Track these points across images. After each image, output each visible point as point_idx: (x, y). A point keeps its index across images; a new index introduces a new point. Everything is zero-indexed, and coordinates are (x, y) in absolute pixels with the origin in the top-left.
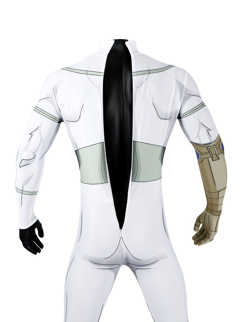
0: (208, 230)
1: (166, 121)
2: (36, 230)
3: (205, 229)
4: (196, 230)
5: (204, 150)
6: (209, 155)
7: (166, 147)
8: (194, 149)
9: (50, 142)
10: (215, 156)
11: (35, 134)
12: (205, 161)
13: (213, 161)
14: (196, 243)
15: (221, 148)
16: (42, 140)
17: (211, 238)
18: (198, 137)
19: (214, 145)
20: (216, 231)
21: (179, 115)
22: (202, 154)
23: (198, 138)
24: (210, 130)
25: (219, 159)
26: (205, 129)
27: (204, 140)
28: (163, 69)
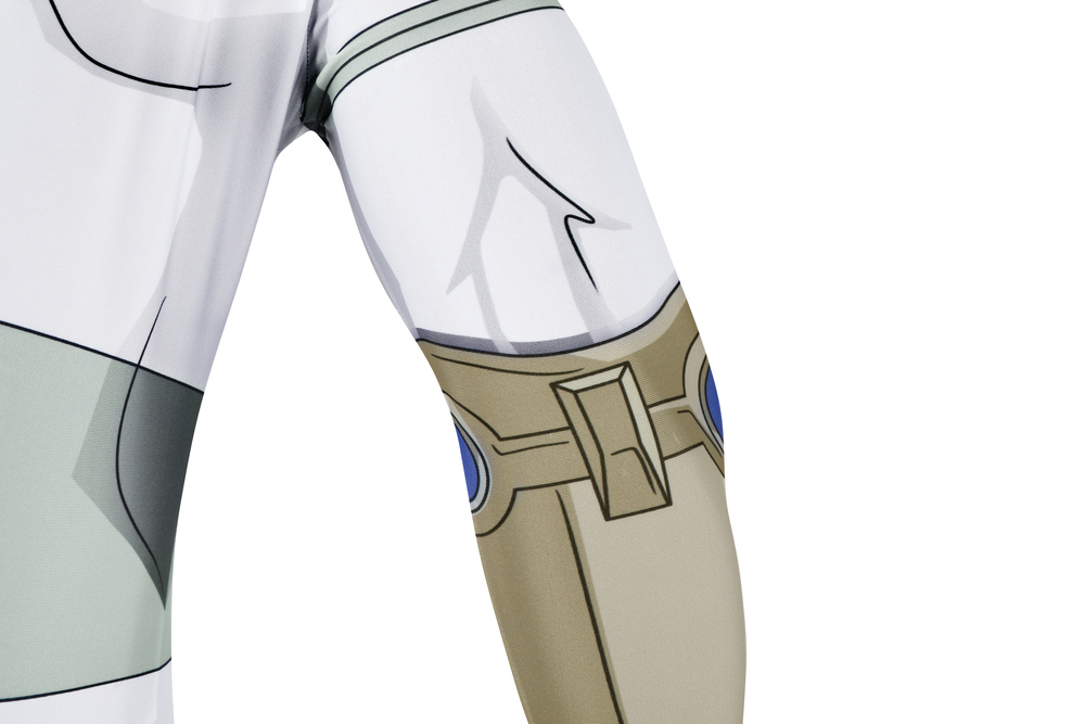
1: (158, 98)
5: (528, 406)
6: (565, 460)
10: (625, 476)
12: (536, 511)
13: (607, 517)
15: (693, 401)
18: (468, 280)
19: (626, 365)
21: (310, 70)
22: (504, 446)
23: (468, 285)
24: (592, 222)
25: (669, 502)
26: (542, 208)
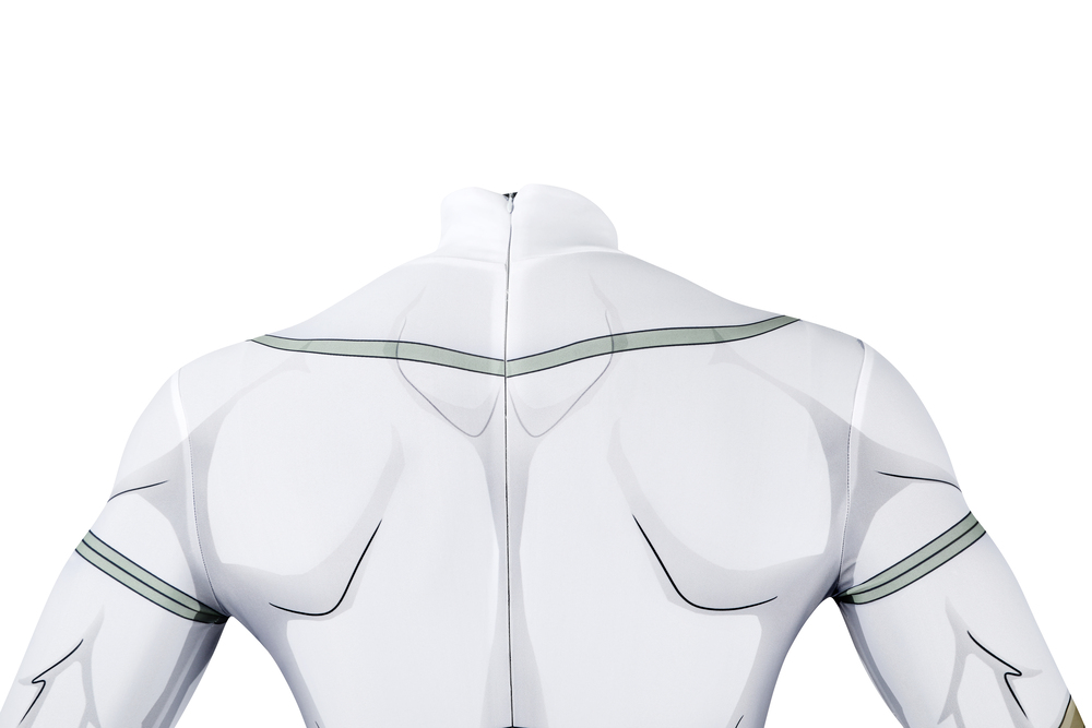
11: (58, 680)
18: (952, 717)
26: (991, 671)
28: (717, 335)
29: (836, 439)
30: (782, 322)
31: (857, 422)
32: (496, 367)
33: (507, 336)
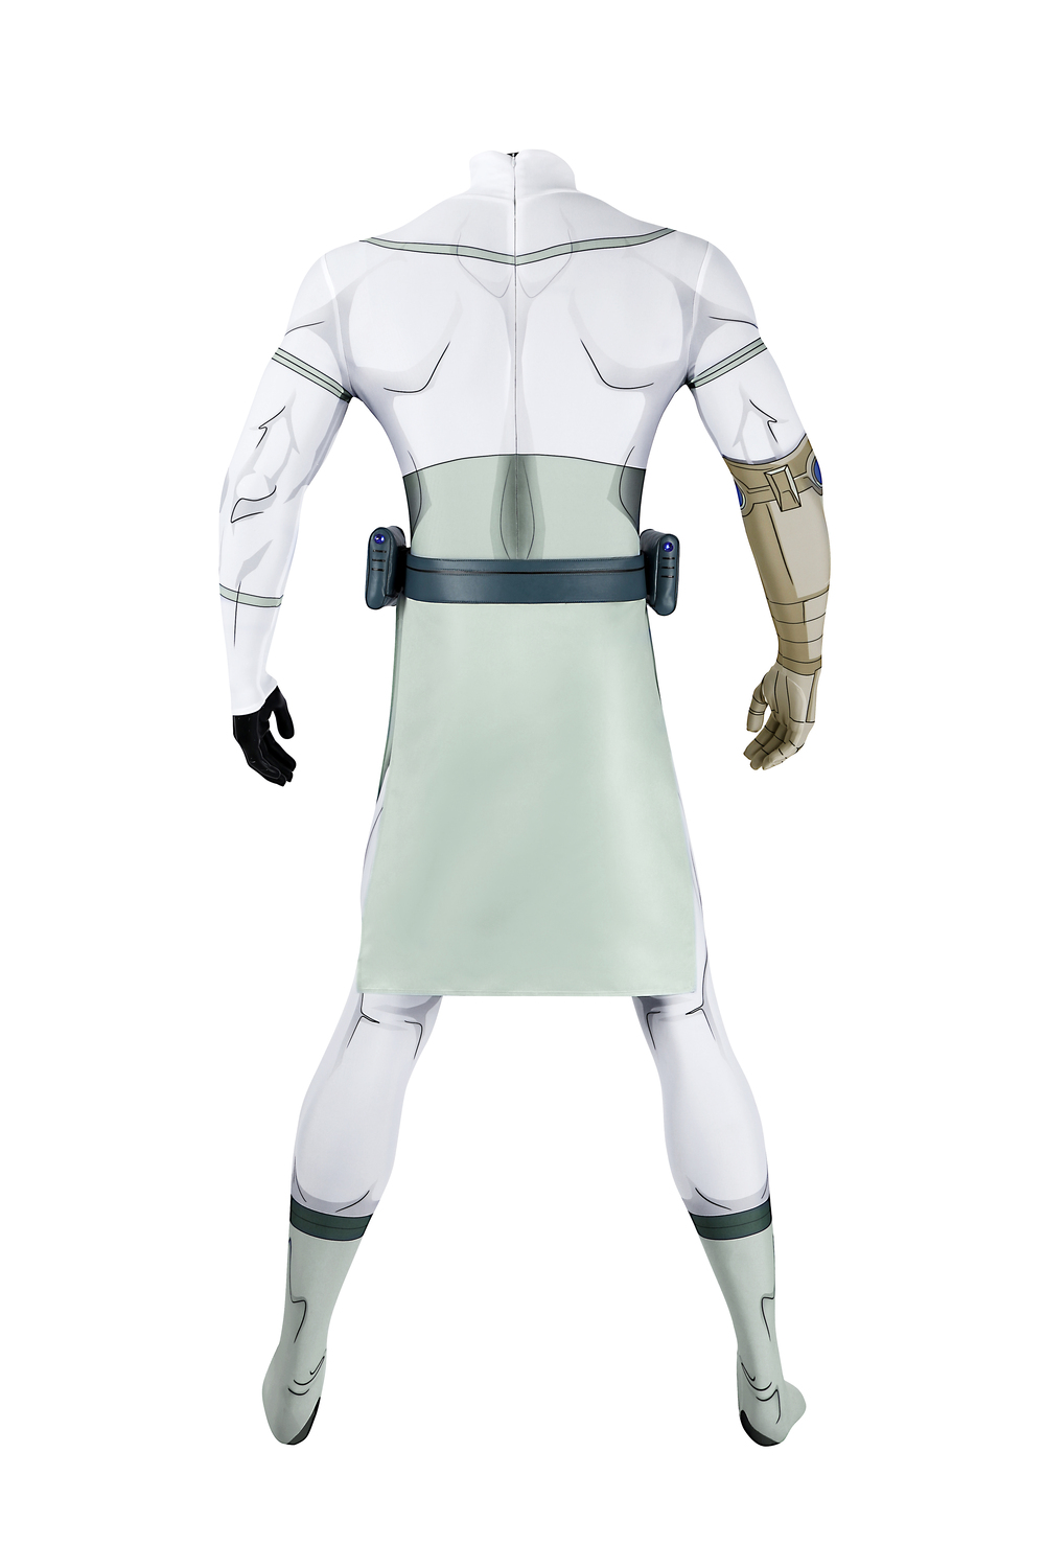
0: (788, 721)
2: (273, 720)
3: (780, 721)
4: (755, 727)
5: (757, 479)
7: (645, 470)
8: (730, 479)
9: (318, 452)
10: (787, 499)
11: (274, 428)
13: (782, 511)
14: (754, 766)
16: (293, 444)
17: (797, 742)
18: (739, 444)
19: (787, 465)
20: (809, 721)
21: (689, 378)
22: (750, 491)
24: (776, 421)
25: (801, 506)
26: (761, 420)
27: (757, 449)
28: (628, 242)
29: (686, 298)
30: (666, 232)
31: (699, 290)
32: (511, 260)
33: (516, 242)
